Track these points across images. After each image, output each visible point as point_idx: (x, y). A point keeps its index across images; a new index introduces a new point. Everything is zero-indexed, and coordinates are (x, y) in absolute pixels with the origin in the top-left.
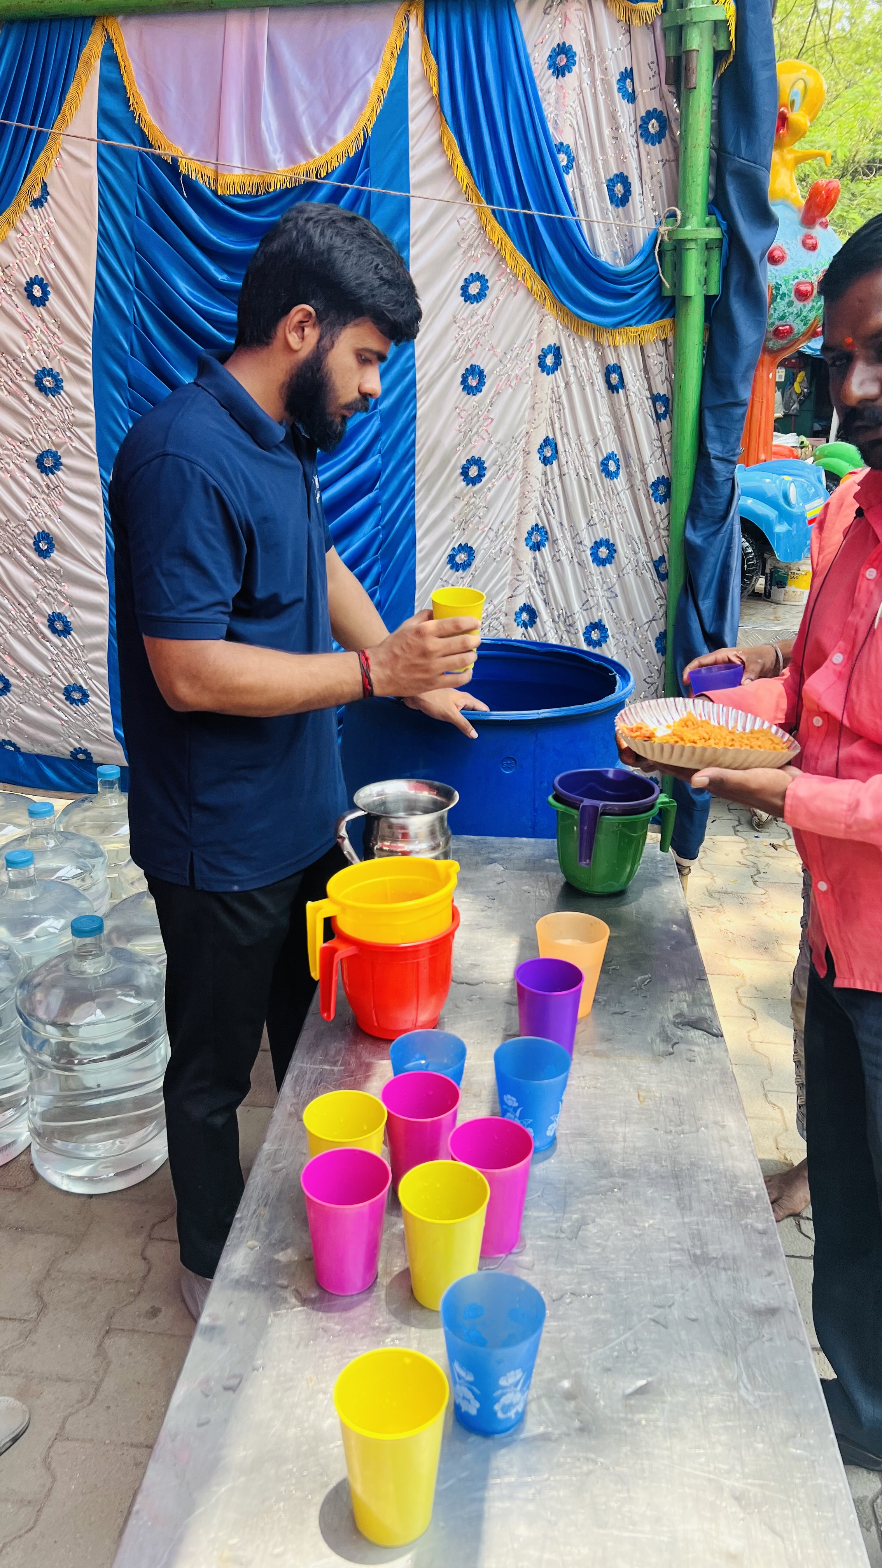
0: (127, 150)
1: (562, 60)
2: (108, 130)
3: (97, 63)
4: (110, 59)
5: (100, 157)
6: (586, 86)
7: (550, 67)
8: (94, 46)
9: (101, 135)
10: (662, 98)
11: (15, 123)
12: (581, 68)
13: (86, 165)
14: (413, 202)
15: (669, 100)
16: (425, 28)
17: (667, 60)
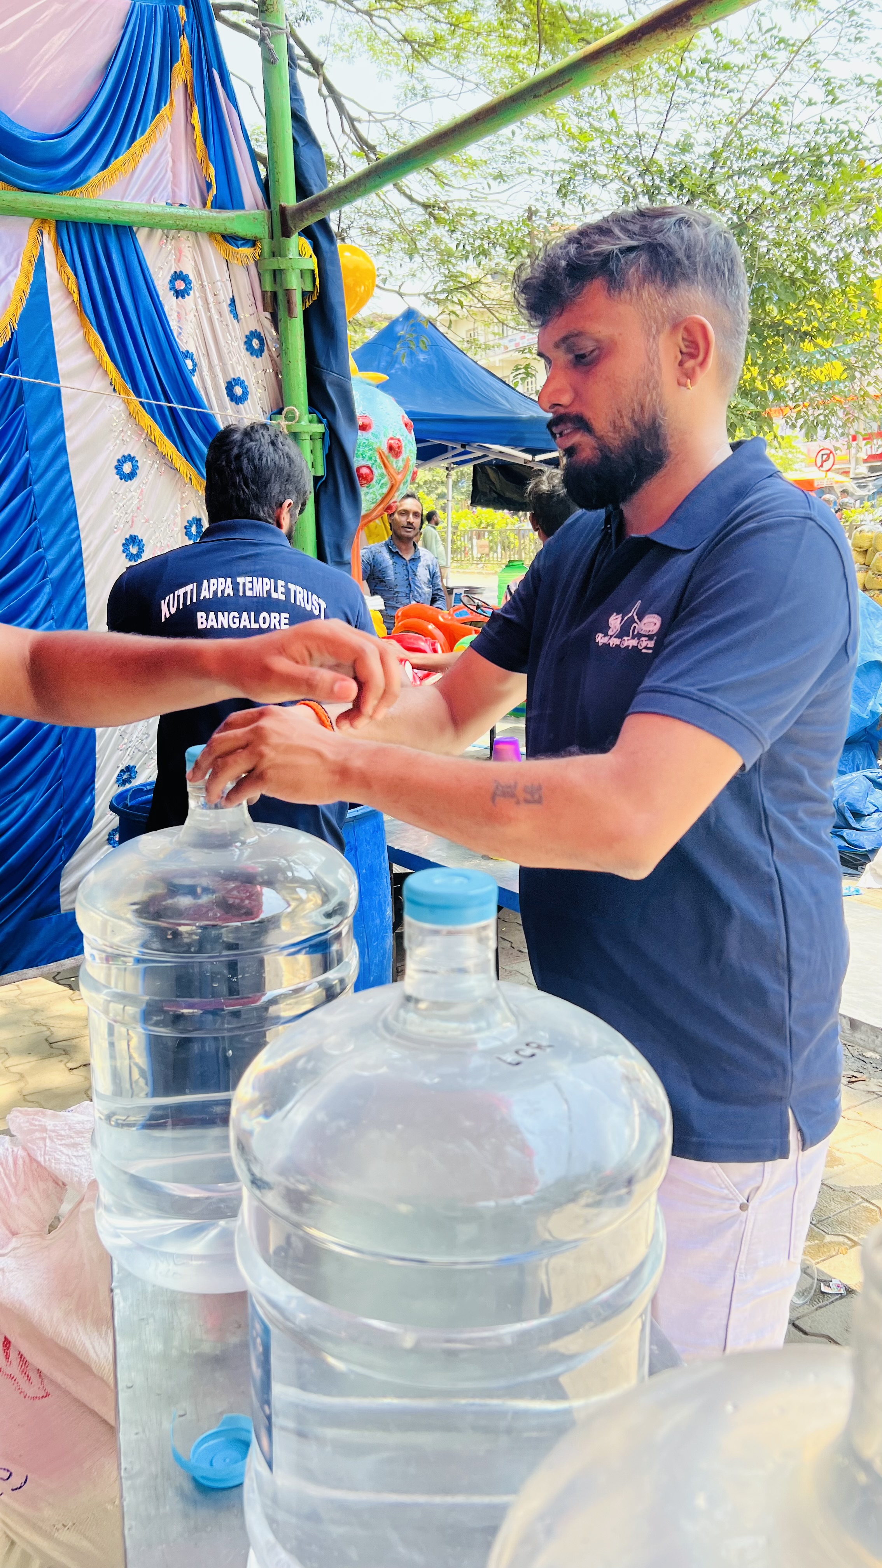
1: (180, 285)
6: (200, 307)
7: (171, 289)
10: (259, 321)
12: (196, 292)
14: (63, 391)
15: (268, 324)
16: (59, 243)
17: (264, 293)
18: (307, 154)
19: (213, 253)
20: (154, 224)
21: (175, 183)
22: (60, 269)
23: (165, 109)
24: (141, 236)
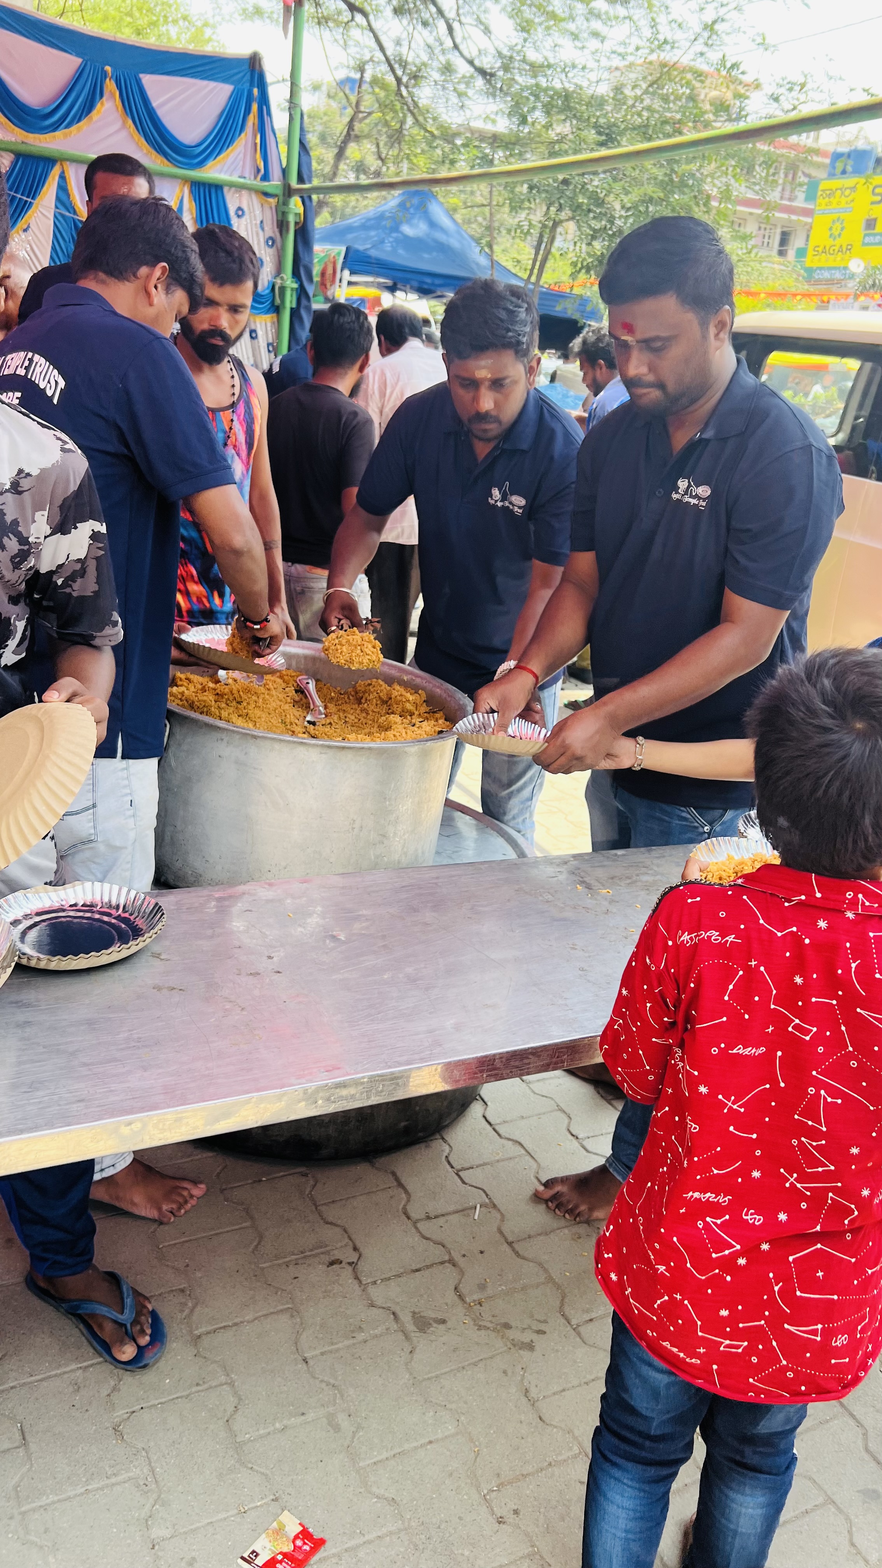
0: (68, 217)
1: (240, 213)
2: (59, 205)
3: (57, 178)
4: (62, 177)
5: (55, 216)
6: (248, 222)
7: (236, 214)
8: (56, 171)
9: (56, 207)
10: (274, 232)
11: (19, 196)
12: (247, 216)
13: (49, 219)
15: (278, 234)
16: (191, 191)
17: (278, 221)
18: (304, 158)
19: (255, 200)
20: (232, 185)
21: (243, 167)
22: (190, 202)
23: (243, 135)
24: (226, 189)
